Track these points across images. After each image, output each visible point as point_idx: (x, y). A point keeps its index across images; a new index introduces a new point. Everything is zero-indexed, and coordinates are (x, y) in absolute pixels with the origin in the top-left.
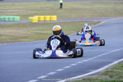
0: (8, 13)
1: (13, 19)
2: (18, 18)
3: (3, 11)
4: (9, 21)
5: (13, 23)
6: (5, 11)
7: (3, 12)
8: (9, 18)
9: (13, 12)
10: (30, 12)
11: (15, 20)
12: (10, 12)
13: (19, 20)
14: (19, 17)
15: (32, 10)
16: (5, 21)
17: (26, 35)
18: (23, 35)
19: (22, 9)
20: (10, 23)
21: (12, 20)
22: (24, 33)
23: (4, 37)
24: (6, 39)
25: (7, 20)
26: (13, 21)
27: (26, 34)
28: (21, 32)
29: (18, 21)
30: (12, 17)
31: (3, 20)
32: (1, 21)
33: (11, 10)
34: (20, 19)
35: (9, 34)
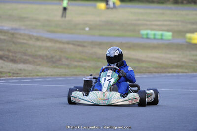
0: (154, 27)
1: (162, 35)
2: (168, 35)
4: (155, 39)
5: (160, 42)
6: (148, 23)
7: (146, 25)
8: (155, 35)
9: (161, 25)
10: (190, 26)
11: (164, 38)
12: (157, 25)
13: (170, 38)
14: (170, 33)
15: (193, 23)
16: (148, 38)
17: (180, 63)
18: (175, 63)
19: (177, 21)
20: (155, 42)
21: (159, 37)
22: (178, 59)
23: (144, 65)
24: (148, 68)
25: (152, 37)
26: (162, 39)
27: (179, 61)
28: (173, 57)
29: (169, 40)
30: (159, 33)
31: (145, 37)
32: (143, 38)
33: (158, 21)
34: (173, 36)
35: (153, 60)
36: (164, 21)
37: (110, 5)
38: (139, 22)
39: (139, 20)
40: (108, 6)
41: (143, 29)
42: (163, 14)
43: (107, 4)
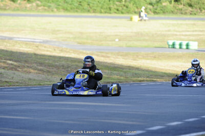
0: (182, 37)
1: (188, 45)
3: (175, 33)
4: (180, 48)
6: (178, 33)
7: (176, 35)
9: (190, 35)
12: (186, 35)
13: (196, 48)
14: (196, 43)
16: (174, 48)
21: (185, 47)
25: (178, 46)
26: (187, 49)
33: (188, 31)
34: (198, 46)
36: (193, 31)
37: (142, 17)
38: (169, 33)
39: (169, 31)
40: (141, 18)
41: (171, 40)
42: (194, 24)
43: (140, 16)
